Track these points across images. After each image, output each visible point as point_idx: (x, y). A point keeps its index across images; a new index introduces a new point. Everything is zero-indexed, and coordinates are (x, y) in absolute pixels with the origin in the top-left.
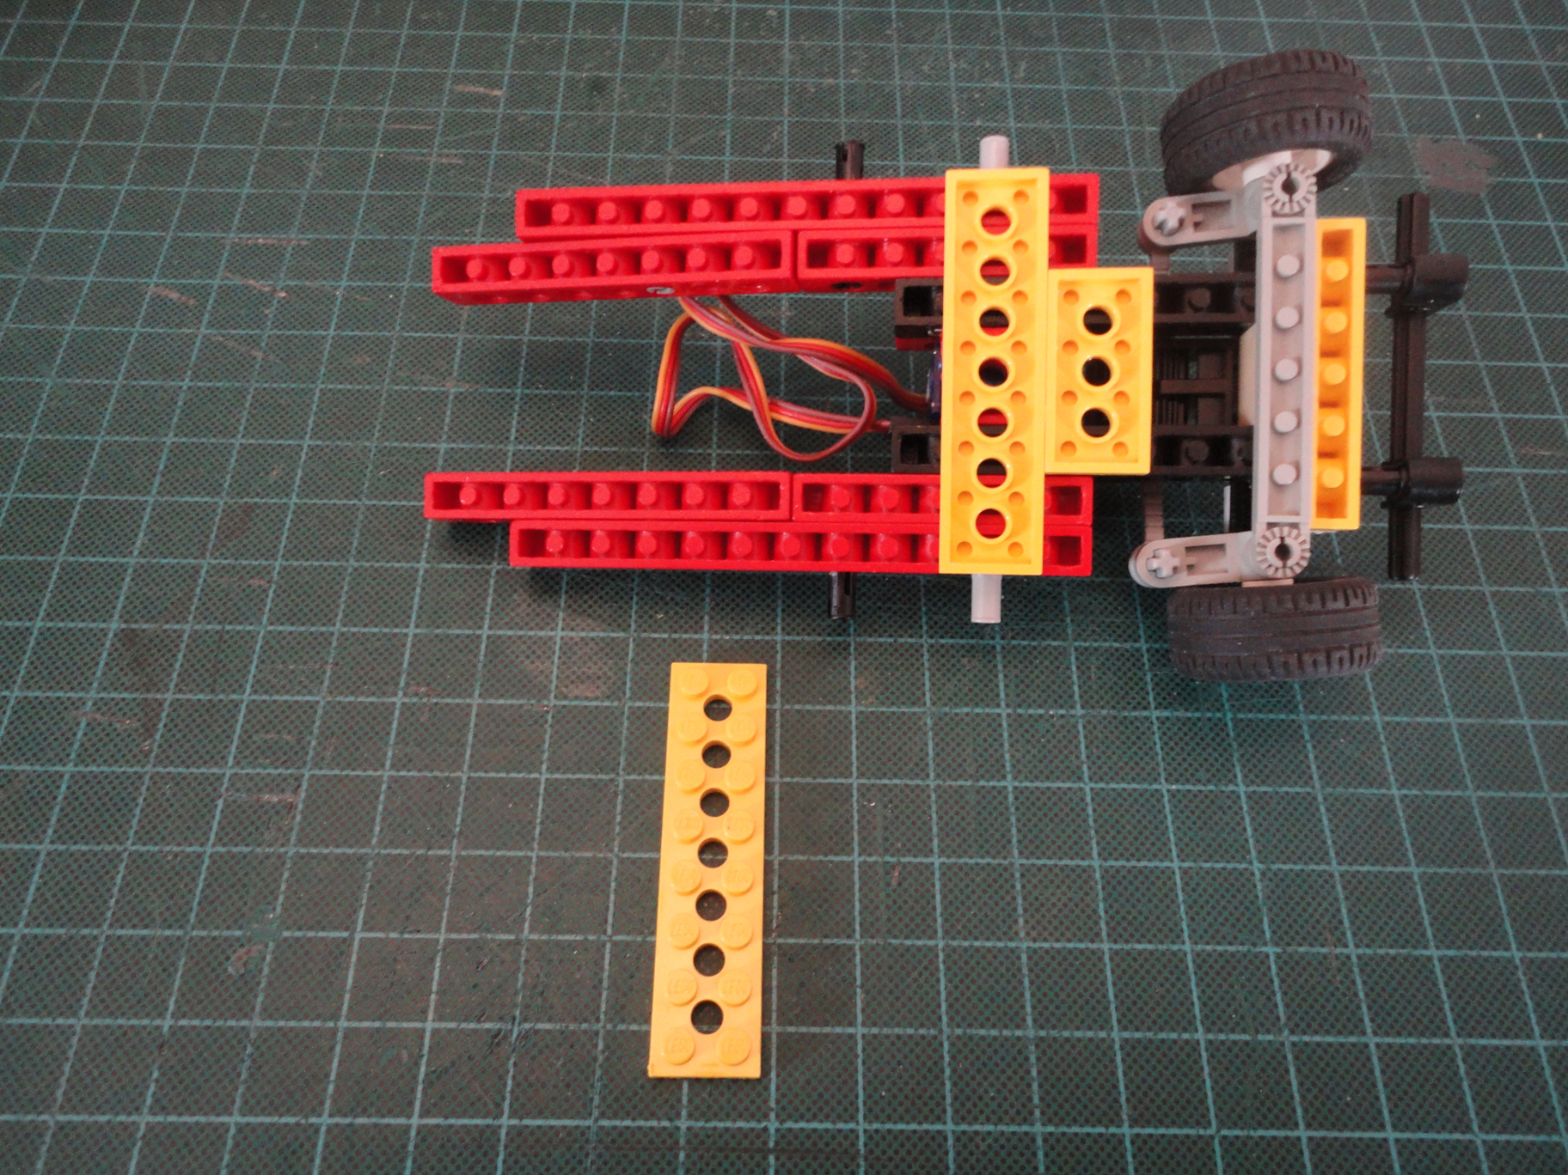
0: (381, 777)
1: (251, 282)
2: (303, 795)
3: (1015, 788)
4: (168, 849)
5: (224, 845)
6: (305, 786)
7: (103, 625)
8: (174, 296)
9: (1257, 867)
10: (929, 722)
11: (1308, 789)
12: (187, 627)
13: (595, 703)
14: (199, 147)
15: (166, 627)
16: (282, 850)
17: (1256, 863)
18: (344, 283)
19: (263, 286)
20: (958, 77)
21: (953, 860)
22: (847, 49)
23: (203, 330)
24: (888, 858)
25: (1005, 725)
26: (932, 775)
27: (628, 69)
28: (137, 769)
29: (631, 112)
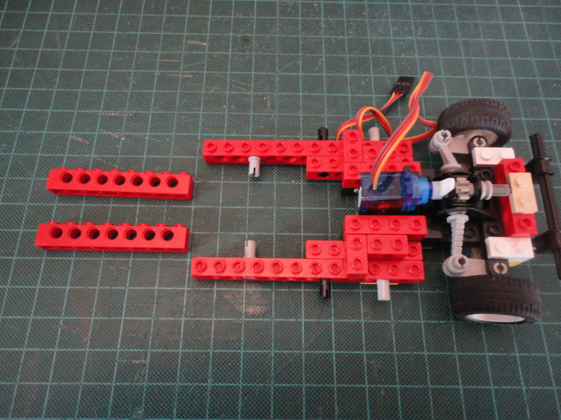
0: (178, 352)
1: (110, 133)
2: (149, 361)
3: (428, 355)
4: (97, 384)
5: (119, 382)
6: (149, 357)
7: (64, 287)
8: (80, 139)
9: (524, 388)
10: (393, 326)
11: (544, 355)
12: (97, 288)
13: (261, 320)
14: (84, 70)
15: (89, 288)
16: (142, 384)
17: (524, 387)
18: (148, 134)
19: (115, 135)
20: (394, 35)
21: (405, 386)
22: (348, 22)
23: (93, 155)
24: (379, 386)
25: (423, 327)
26: (395, 350)
27: (257, 32)
28: (82, 350)
29: (260, 53)
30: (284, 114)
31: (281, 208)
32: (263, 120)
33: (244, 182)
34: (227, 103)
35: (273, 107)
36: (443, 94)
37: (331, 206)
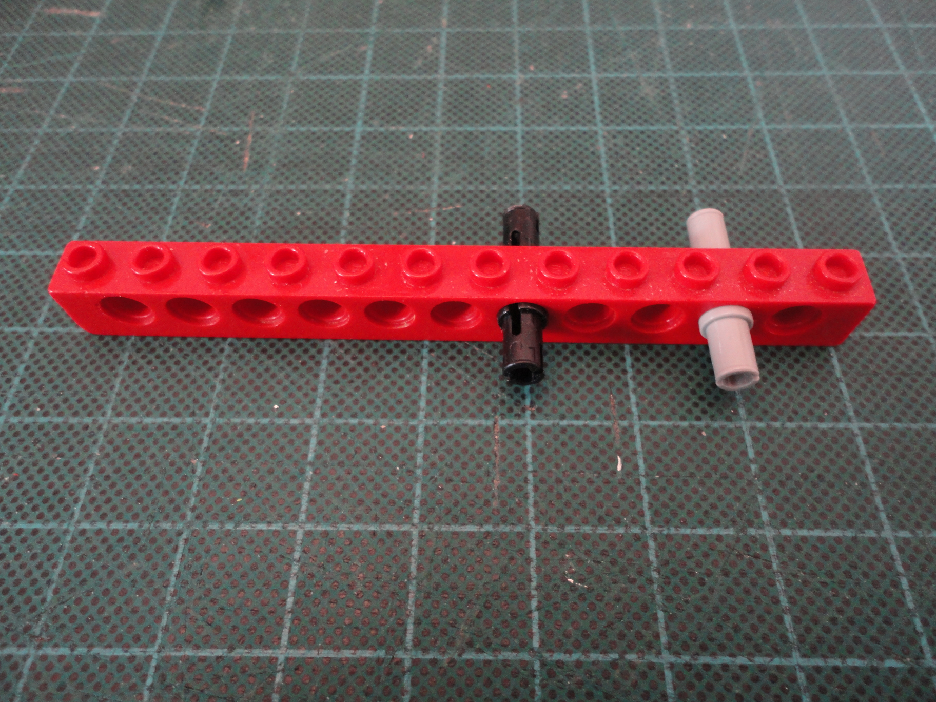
29: (252, 29)
30: (292, 187)
31: (215, 526)
32: (216, 205)
33: (88, 420)
34: (109, 159)
35: (258, 166)
36: (835, 118)
37: (423, 518)
